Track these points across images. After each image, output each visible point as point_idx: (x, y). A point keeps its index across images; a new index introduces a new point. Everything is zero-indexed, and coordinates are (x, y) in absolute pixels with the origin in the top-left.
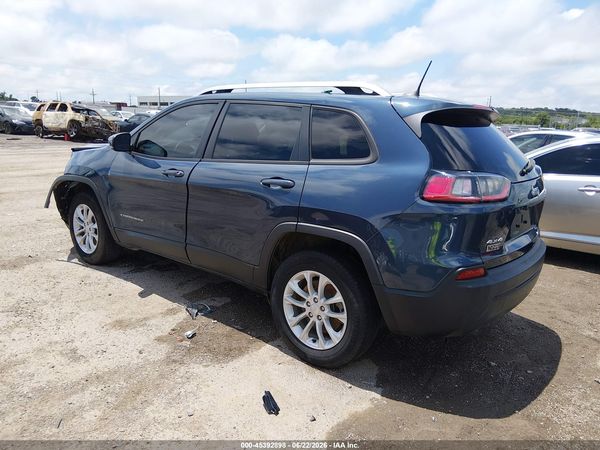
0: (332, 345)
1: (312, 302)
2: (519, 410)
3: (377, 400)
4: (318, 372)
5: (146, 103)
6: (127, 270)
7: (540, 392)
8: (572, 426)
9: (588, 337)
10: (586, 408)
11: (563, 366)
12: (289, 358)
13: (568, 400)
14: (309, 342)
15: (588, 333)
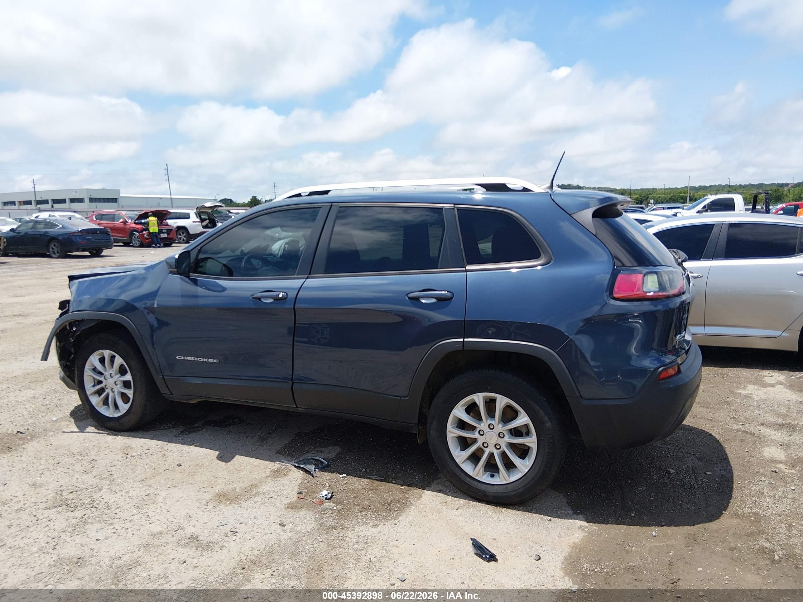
0: (519, 476)
1: (486, 430)
2: (725, 510)
3: (586, 527)
4: (504, 510)
5: (13, 203)
6: (174, 431)
7: (731, 491)
8: (780, 516)
9: (739, 430)
10: (780, 497)
11: (734, 462)
12: (462, 501)
13: (761, 493)
14: (486, 478)
15: (736, 427)
